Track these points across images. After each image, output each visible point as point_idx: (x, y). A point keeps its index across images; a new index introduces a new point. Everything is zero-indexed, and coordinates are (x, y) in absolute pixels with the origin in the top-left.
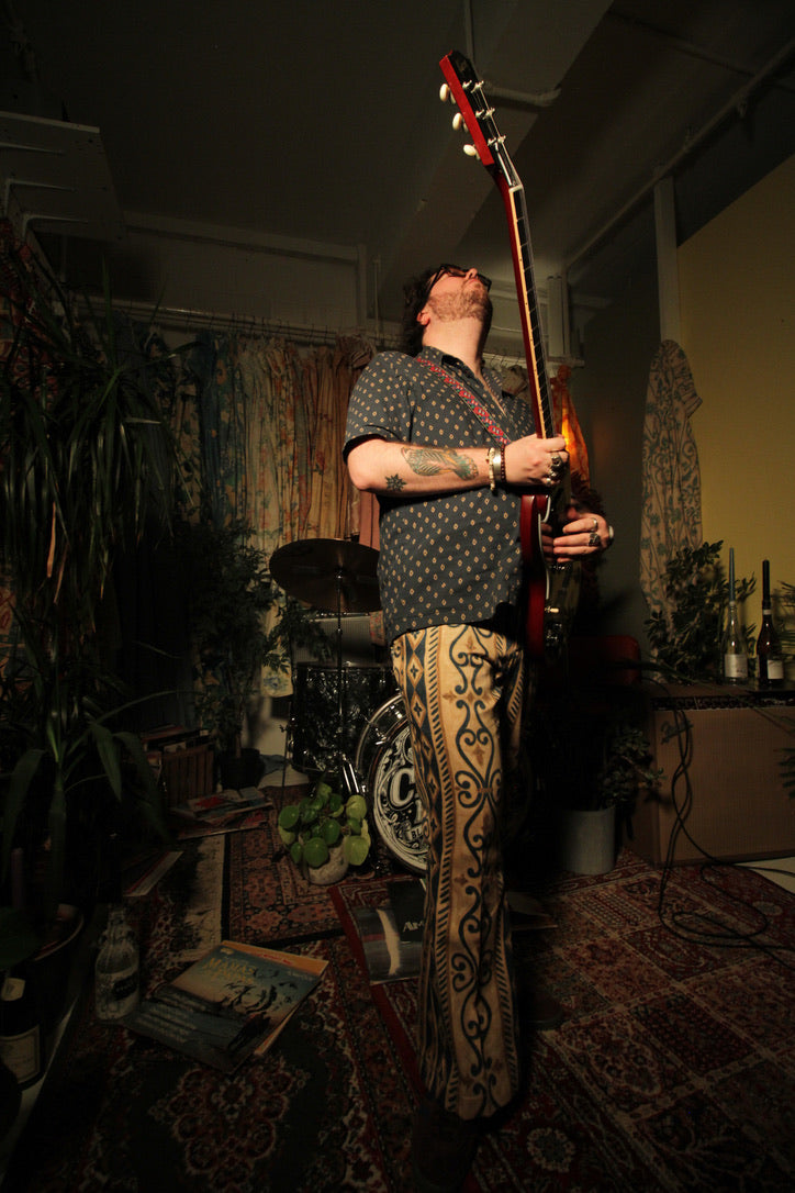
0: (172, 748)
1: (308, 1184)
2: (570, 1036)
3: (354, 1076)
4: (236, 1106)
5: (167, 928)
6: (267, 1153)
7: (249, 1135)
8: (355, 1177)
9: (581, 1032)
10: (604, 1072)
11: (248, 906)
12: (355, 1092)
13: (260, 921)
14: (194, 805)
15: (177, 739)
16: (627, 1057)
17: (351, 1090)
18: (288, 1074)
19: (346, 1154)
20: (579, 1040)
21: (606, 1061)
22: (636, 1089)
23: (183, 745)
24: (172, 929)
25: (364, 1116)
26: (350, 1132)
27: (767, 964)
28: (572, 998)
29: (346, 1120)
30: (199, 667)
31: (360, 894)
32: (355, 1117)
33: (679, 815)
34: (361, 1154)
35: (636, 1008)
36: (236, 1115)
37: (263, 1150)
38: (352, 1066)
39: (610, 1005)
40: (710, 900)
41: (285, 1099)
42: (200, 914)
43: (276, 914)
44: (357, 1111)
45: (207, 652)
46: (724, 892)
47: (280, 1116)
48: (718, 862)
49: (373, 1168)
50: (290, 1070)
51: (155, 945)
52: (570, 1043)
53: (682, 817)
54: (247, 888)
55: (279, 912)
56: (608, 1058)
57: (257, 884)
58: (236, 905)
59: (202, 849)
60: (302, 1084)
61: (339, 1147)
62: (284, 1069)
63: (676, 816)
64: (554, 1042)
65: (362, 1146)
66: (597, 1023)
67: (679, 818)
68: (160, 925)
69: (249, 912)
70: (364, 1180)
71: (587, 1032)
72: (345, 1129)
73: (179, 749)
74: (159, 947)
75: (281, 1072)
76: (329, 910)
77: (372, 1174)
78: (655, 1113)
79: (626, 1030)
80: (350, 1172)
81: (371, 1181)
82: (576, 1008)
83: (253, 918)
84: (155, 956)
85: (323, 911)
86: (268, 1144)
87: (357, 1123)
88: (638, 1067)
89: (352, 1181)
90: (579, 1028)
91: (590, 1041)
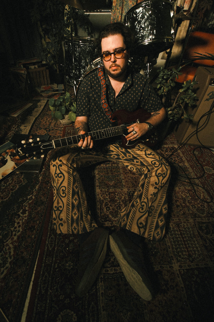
0: (33, 67)
1: (10, 211)
2: (103, 194)
3: (38, 186)
4: (5, 185)
5: (15, 129)
6: (5, 200)
7: (4, 194)
8: (21, 213)
9: (107, 193)
10: (105, 208)
11: (39, 127)
12: (35, 190)
13: (40, 132)
14: (43, 88)
15: (34, 64)
16: (115, 206)
17: (35, 189)
18: (22, 180)
19: (23, 206)
20: (105, 195)
21: (108, 205)
22: (110, 216)
23: (36, 66)
24: (17, 129)
25: (33, 197)
26: (27, 201)
27: (189, 190)
28: (113, 182)
29: (29, 197)
30: (42, 33)
31: (72, 131)
32: (31, 197)
33: (197, 129)
34: (26, 208)
35: (130, 191)
36: (4, 187)
37: (5, 198)
38: (39, 183)
39: (123, 188)
40: (188, 161)
41: (18, 187)
42: (25, 126)
43: (45, 131)
44: (33, 196)
45: (44, 26)
46: (197, 160)
47: (14, 191)
48: (205, 147)
49: (27, 212)
50: (24, 179)
51: (10, 133)
52: (101, 196)
53: (198, 130)
54: (42, 121)
55: (47, 131)
56: (109, 204)
57: (45, 120)
58: (36, 126)
59: (39, 104)
60: (24, 184)
61: (22, 204)
62: (22, 178)
63: (196, 129)
64: (97, 194)
65: (28, 205)
66: (114, 193)
67: (197, 130)
68: (14, 127)
69: (38, 129)
70: (23, 215)
71: (109, 194)
72: (27, 199)
73: (35, 68)
74: (10, 134)
75: (21, 179)
76: (61, 133)
77: (26, 213)
78: (110, 225)
79: (122, 197)
80: (21, 211)
81: (25, 215)
82: (112, 185)
83: (39, 131)
84: (9, 136)
85: (59, 133)
86: (7, 197)
87: (30, 199)
88: (116, 210)
89: (20, 214)
90: (108, 192)
91: (108, 197)
